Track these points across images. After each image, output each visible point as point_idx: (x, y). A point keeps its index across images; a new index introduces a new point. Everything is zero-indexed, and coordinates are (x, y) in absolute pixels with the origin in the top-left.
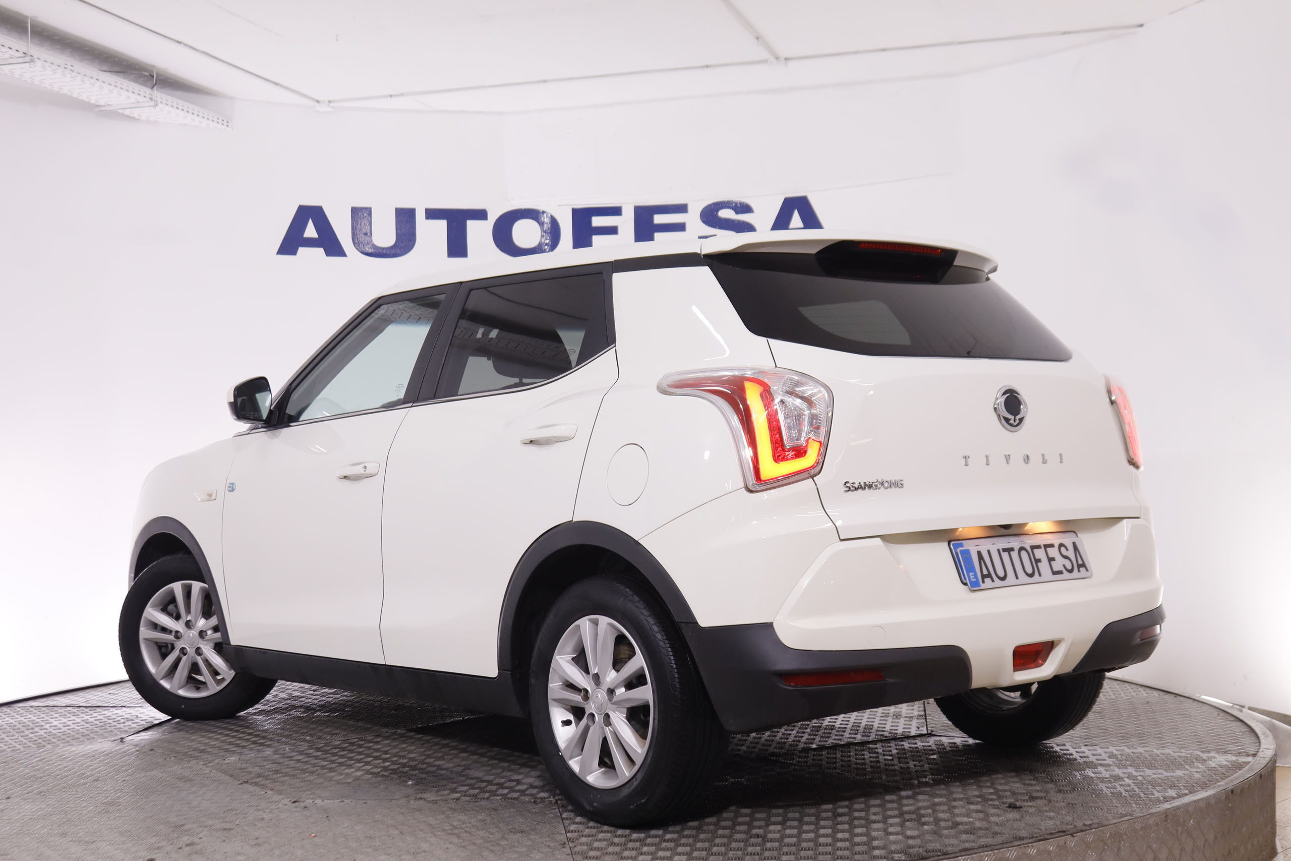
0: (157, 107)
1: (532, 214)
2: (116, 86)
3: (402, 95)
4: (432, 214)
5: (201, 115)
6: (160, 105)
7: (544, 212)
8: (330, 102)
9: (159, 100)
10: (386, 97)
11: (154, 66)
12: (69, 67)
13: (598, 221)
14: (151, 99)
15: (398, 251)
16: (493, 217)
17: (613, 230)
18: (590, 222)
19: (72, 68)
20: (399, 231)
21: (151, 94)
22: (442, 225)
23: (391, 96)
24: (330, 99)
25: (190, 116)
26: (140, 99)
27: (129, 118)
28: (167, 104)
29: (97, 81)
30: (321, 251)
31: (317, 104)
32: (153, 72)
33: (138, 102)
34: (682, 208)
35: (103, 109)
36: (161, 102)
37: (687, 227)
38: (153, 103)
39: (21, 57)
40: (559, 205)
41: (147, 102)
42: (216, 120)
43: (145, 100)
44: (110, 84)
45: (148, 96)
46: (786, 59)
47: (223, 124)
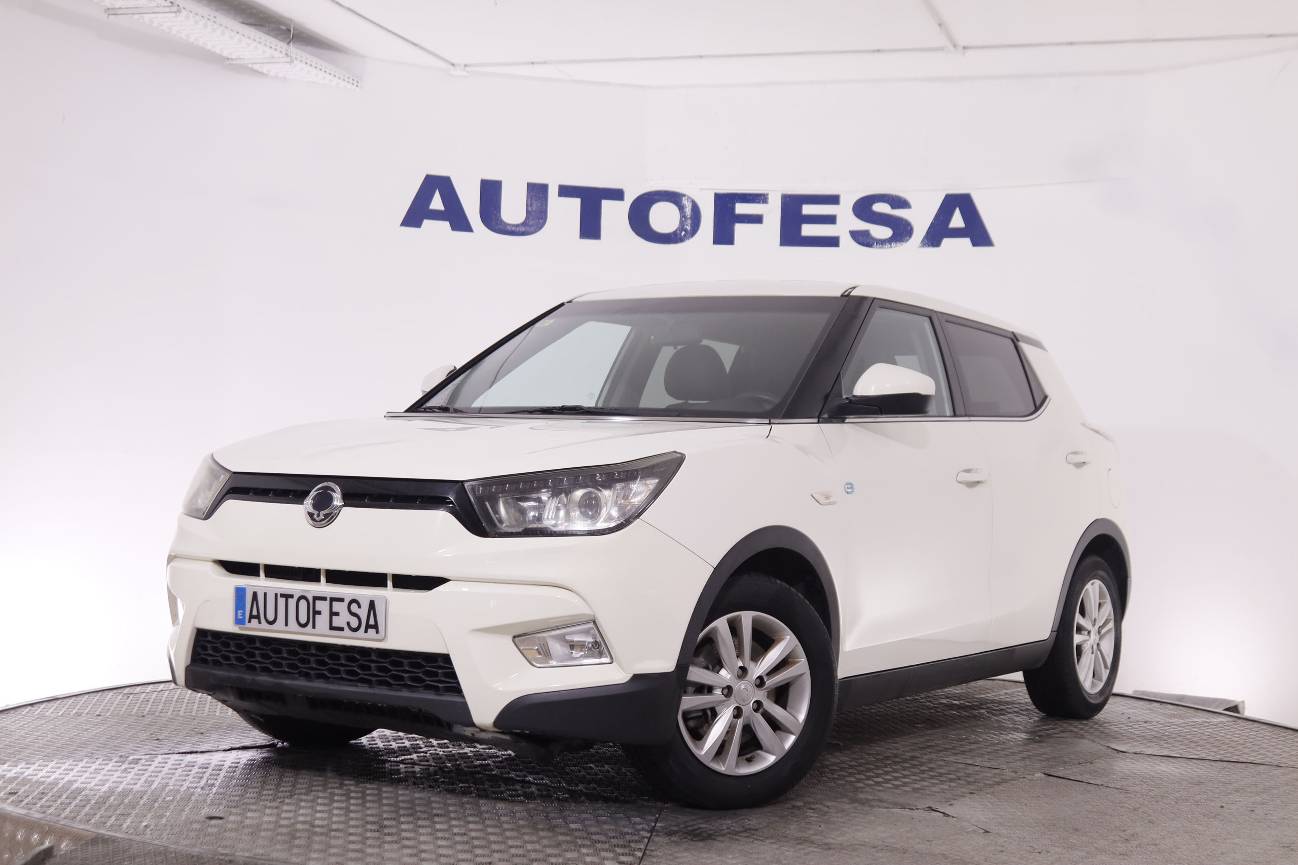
0: (292, 64)
1: (674, 197)
2: (255, 40)
3: (545, 62)
4: (566, 191)
5: (333, 73)
6: (295, 62)
7: (684, 195)
8: (466, 66)
9: (294, 56)
10: (527, 64)
11: (292, 20)
12: (212, 18)
13: (741, 208)
14: (287, 55)
15: (528, 229)
16: (630, 198)
17: (757, 219)
18: (733, 209)
19: (215, 20)
20: (530, 209)
21: (286, 50)
22: (576, 203)
23: (533, 63)
24: (466, 62)
25: (322, 74)
26: (276, 54)
27: (257, 73)
28: (301, 61)
29: (237, 34)
30: (446, 225)
31: (451, 67)
32: (290, 27)
33: (273, 57)
34: (833, 200)
35: (234, 62)
36: (296, 59)
37: (838, 219)
38: (288, 59)
39: (168, 6)
40: (701, 189)
41: (283, 57)
42: (347, 79)
43: (281, 55)
44: (249, 38)
45: (284, 51)
46: (965, 48)
47: (353, 84)
